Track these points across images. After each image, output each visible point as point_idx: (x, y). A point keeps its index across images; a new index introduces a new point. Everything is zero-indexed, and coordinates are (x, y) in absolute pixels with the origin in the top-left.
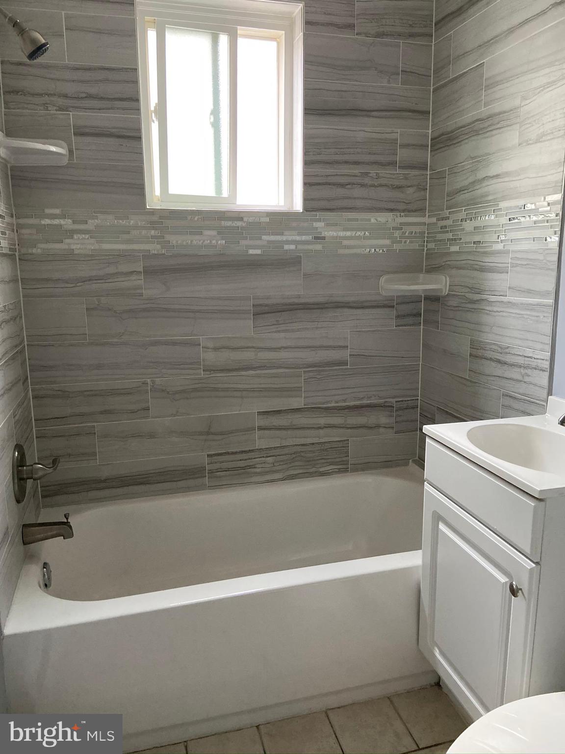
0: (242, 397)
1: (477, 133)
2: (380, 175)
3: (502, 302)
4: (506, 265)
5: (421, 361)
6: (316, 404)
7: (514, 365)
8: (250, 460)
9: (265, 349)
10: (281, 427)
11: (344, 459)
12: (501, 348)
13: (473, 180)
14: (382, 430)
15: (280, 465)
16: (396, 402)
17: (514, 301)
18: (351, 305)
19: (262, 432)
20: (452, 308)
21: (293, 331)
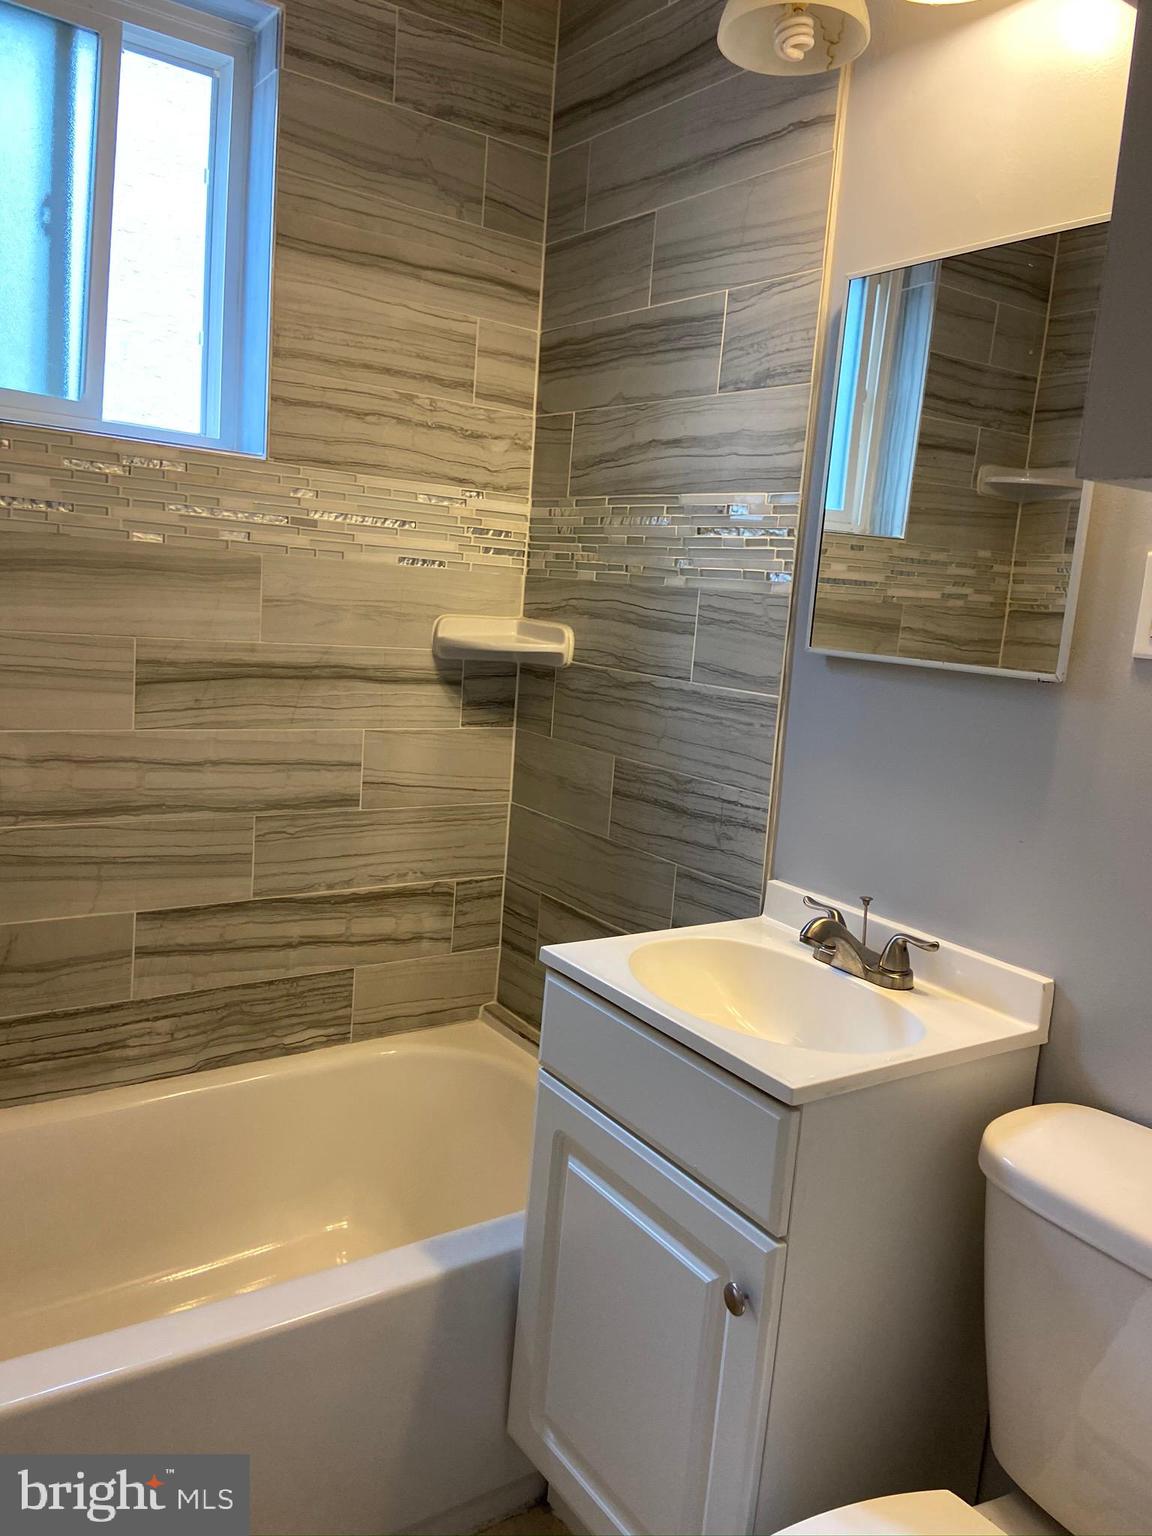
0: (99, 879)
1: (636, 351)
2: (439, 404)
3: (681, 690)
4: (690, 619)
5: (511, 799)
6: (283, 891)
7: (703, 817)
8: (112, 1030)
9: (164, 764)
10: (195, 948)
11: (340, 1013)
12: (676, 780)
13: (629, 443)
14: (425, 945)
15: (189, 1036)
16: (458, 884)
17: (704, 691)
18: (371, 673)
19: (146, 960)
20: (579, 695)
21: (235, 725)
